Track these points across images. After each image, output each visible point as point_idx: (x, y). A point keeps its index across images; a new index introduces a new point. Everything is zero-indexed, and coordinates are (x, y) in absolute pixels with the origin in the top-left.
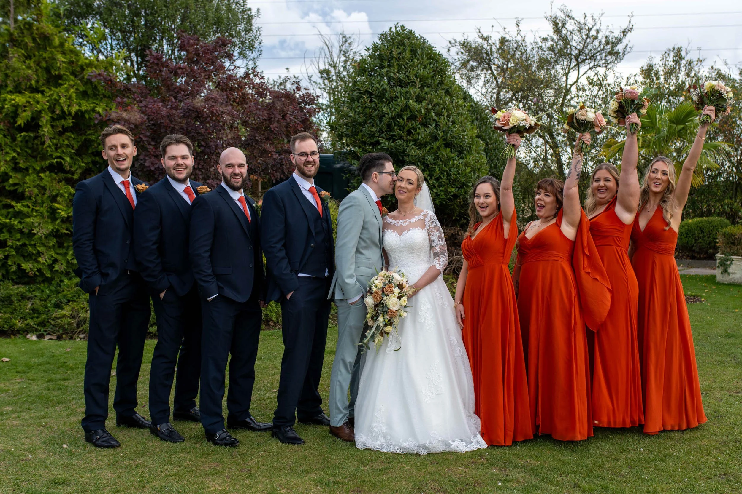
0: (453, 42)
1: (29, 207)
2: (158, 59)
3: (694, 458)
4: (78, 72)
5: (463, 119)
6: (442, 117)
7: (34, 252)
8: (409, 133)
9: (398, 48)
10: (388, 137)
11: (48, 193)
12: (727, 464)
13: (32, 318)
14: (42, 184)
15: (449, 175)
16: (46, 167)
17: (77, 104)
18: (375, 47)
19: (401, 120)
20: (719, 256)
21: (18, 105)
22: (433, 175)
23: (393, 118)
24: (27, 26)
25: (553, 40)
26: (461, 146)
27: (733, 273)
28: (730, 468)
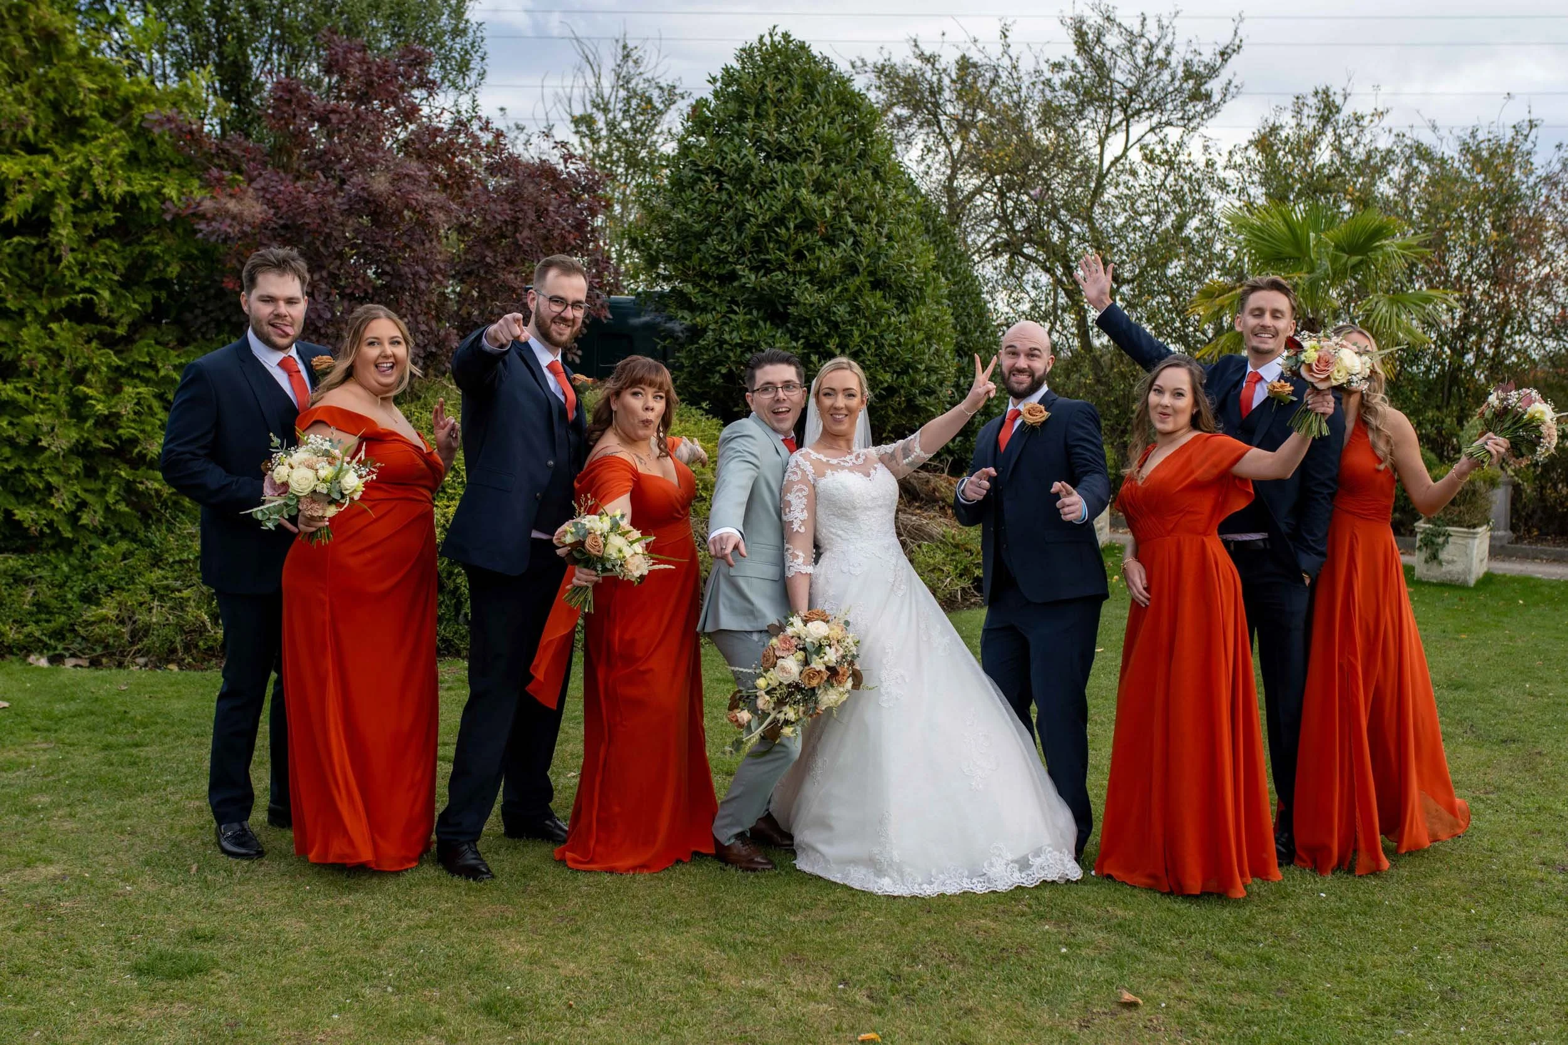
0: (859, 63)
1: (28, 392)
2: (291, 92)
3: (1425, 910)
4: (117, 111)
5: (908, 231)
6: (867, 226)
7: (41, 486)
8: (799, 256)
9: (776, 78)
10: (755, 264)
11: (66, 364)
12: (1490, 922)
13: (37, 622)
14: (53, 346)
15: (880, 346)
16: (62, 310)
17: (124, 180)
18: (729, 76)
19: (783, 231)
20: (1421, 525)
21: (7, 178)
22: (847, 346)
23: (765, 225)
24: (14, 13)
25: (1074, 66)
26: (903, 286)
27: (1448, 562)
28: (1497, 928)
